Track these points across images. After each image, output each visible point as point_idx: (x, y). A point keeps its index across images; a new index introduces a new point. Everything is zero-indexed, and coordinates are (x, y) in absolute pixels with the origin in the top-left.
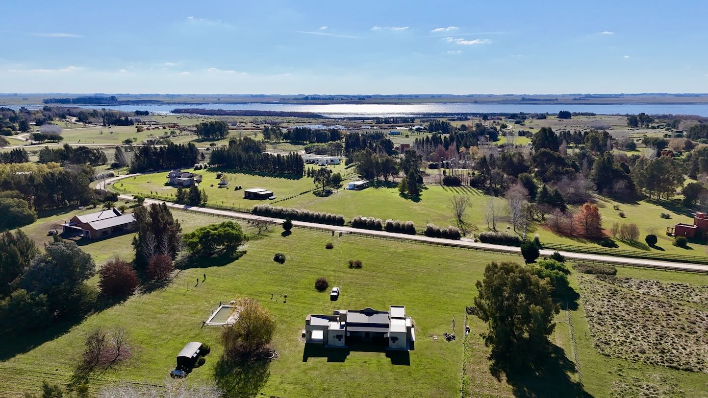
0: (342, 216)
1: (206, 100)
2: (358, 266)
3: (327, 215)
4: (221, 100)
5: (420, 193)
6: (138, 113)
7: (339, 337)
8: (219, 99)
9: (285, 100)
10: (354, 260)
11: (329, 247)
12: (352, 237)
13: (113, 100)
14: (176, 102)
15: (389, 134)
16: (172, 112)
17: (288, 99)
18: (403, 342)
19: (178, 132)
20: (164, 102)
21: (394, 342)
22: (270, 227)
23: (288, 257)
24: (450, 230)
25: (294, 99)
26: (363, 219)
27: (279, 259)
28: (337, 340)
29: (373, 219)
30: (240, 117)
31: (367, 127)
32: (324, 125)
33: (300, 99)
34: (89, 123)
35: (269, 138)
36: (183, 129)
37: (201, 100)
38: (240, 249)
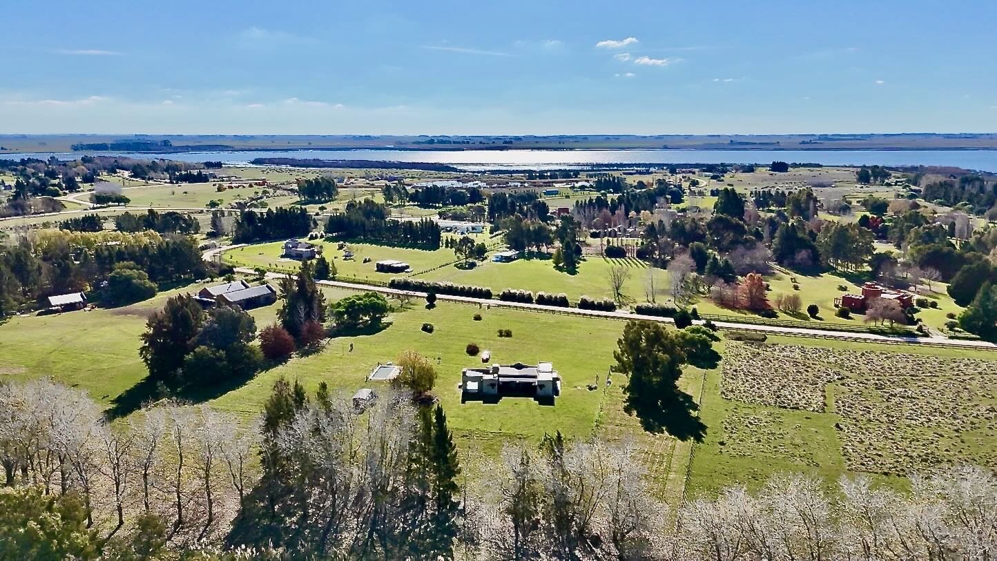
0: (489, 288)
1: (292, 145)
2: (508, 334)
3: (473, 288)
4: (314, 144)
5: (577, 265)
6: (209, 165)
7: (493, 385)
8: (310, 144)
9: (402, 145)
10: (504, 329)
11: (478, 318)
12: (501, 309)
13: (165, 145)
14: (253, 148)
15: (545, 194)
16: (253, 163)
17: (406, 143)
18: (549, 389)
19: (271, 191)
20: (237, 148)
21: (541, 389)
22: (413, 300)
23: (436, 328)
24: (605, 302)
25: (413, 143)
26: (512, 291)
27: (427, 329)
28: (490, 388)
29: (523, 291)
30: (346, 170)
31: (516, 184)
32: (458, 181)
33: (423, 143)
34: (149, 179)
35: (391, 200)
36: (275, 187)
37: (285, 145)
38: (384, 320)
